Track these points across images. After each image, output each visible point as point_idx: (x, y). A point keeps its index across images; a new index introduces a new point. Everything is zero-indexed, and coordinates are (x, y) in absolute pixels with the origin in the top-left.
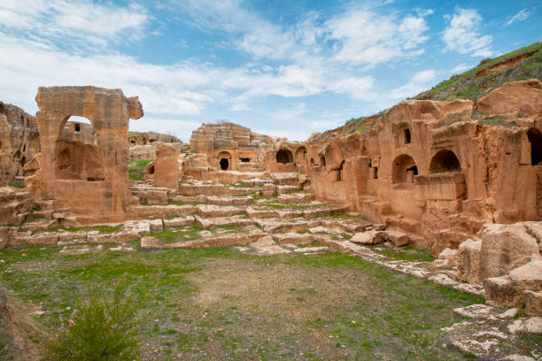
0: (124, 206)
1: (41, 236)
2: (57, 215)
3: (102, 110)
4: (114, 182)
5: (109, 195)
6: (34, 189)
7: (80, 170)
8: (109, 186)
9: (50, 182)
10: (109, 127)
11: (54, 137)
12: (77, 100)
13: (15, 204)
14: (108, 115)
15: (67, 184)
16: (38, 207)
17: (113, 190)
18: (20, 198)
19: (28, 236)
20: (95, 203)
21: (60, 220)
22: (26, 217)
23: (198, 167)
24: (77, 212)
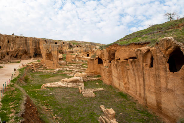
0: (56, 66)
1: (41, 70)
2: (45, 67)
3: (52, 48)
4: (55, 61)
5: (54, 64)
6: (42, 62)
7: (51, 58)
8: (54, 62)
9: (45, 61)
10: (54, 51)
11: (45, 53)
12: (48, 46)
13: (38, 65)
14: (53, 49)
15: (47, 62)
16: (42, 65)
17: (55, 63)
18: (39, 64)
19: (40, 70)
20: (52, 65)
21: (46, 68)
22: (40, 67)
23: (80, 56)
24: (49, 66)
